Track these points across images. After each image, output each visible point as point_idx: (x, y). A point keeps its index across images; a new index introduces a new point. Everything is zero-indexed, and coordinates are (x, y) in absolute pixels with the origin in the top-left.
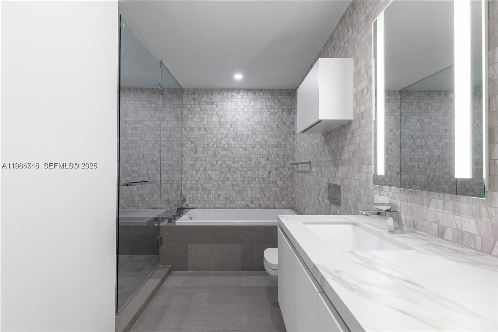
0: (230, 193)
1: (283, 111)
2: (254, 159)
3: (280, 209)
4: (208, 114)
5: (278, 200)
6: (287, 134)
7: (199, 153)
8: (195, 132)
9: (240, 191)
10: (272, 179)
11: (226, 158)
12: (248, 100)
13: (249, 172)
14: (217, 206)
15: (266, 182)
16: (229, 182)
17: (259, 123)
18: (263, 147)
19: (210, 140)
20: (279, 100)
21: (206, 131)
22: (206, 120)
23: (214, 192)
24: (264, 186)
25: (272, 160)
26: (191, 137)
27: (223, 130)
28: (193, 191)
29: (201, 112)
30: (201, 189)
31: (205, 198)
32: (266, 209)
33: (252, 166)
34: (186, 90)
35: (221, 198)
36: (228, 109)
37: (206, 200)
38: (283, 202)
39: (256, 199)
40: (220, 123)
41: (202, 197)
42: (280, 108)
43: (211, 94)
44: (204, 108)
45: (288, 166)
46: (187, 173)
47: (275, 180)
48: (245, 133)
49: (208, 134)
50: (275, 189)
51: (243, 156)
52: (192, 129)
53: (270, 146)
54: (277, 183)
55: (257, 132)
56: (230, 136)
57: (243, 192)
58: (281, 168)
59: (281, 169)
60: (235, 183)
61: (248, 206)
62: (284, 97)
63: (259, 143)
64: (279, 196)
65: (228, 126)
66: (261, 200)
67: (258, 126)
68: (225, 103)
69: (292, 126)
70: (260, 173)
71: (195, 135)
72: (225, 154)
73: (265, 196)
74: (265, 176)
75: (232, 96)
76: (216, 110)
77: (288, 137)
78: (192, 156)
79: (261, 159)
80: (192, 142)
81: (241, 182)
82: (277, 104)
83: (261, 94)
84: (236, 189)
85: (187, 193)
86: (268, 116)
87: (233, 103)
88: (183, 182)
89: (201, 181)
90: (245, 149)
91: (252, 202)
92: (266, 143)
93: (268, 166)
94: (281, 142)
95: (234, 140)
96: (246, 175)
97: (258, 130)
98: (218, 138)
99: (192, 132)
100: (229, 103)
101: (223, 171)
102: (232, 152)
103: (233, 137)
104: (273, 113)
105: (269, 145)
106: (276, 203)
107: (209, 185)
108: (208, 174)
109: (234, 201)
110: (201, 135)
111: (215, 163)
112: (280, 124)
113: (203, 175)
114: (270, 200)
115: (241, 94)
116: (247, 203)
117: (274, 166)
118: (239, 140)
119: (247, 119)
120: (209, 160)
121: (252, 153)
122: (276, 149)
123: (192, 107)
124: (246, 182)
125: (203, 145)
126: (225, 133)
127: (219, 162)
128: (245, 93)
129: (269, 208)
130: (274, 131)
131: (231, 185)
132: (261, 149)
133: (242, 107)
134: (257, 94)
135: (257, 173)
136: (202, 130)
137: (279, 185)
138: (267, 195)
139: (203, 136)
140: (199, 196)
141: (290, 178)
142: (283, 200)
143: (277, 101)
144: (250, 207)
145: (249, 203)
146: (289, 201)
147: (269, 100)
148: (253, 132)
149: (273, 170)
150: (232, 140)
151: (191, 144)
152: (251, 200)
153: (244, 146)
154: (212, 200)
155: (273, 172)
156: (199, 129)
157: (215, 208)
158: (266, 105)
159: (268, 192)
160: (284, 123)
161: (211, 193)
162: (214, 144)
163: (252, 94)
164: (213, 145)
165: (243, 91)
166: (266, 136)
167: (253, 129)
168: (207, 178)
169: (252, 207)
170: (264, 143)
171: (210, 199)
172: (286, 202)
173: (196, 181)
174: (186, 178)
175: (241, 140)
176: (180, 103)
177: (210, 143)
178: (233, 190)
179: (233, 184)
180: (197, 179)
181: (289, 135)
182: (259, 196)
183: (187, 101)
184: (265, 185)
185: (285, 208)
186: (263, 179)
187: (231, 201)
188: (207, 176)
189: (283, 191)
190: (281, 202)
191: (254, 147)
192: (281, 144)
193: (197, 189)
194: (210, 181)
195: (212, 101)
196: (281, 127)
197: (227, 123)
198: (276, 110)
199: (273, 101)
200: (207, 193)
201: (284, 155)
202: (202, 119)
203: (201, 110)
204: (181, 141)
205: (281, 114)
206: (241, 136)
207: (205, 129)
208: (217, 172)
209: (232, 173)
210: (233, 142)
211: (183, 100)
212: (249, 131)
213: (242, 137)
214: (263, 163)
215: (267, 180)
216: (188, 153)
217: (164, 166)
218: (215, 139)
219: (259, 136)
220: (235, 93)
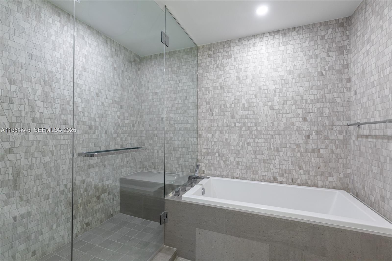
0: (252, 162)
1: (329, 50)
2: (284, 120)
3: (325, 188)
4: (224, 70)
5: (322, 175)
6: (336, 82)
7: (215, 115)
8: (210, 91)
9: (264, 160)
10: (311, 145)
11: (246, 120)
12: (275, 45)
13: (277, 136)
14: (235, 175)
15: (302, 149)
16: (250, 148)
17: (291, 72)
18: (297, 103)
19: (227, 99)
20: (323, 37)
21: (222, 90)
22: (222, 77)
23: (232, 159)
24: (299, 155)
25: (311, 120)
26: (206, 97)
27: (243, 86)
28: (208, 156)
29: (217, 69)
30: (217, 155)
31: (222, 165)
32: (303, 185)
33: (281, 128)
34: (201, 47)
35: (240, 167)
36: (248, 61)
37: (223, 167)
38: (330, 179)
39: (287, 171)
40: (238, 78)
41: (219, 163)
42: (324, 48)
43: (228, 46)
44: (220, 64)
45: (339, 128)
46: (203, 137)
47: (316, 147)
48: (270, 87)
49: (225, 93)
50: (317, 160)
51: (269, 117)
52: (207, 89)
53: (309, 101)
54: (319, 152)
55: (288, 85)
56: (251, 92)
57: (269, 161)
58: (326, 131)
59: (326, 133)
60: (258, 149)
61: (275, 180)
62: (330, 31)
63: (290, 98)
64: (322, 169)
65: (249, 81)
66: (294, 172)
67: (290, 77)
68: (244, 54)
69: (346, 70)
70: (293, 137)
71: (210, 95)
72: (246, 115)
73: (301, 168)
74: (301, 142)
75: (253, 44)
76: (234, 63)
77: (338, 86)
78: (208, 118)
79: (295, 119)
80: (208, 103)
81: (266, 148)
82: (319, 43)
83: (294, 33)
84: (259, 157)
85: (202, 158)
86: (305, 62)
87: (255, 52)
88: (199, 147)
89: (217, 146)
90: (272, 108)
91: (281, 175)
92: (302, 97)
93: (305, 128)
94: (326, 95)
95: (256, 97)
96: (272, 140)
97: (290, 82)
98: (236, 96)
99: (208, 92)
100: (250, 53)
101: (243, 135)
102: (254, 112)
103: (255, 94)
104: (313, 56)
105: (306, 101)
106: (319, 179)
107: (227, 151)
108: (225, 138)
109: (257, 172)
110: (217, 94)
111: (233, 125)
112: (325, 70)
113: (220, 139)
114: (309, 174)
115: (265, 39)
116: (274, 176)
117: (315, 128)
118: (263, 96)
119: (273, 69)
120: (226, 122)
121: (281, 112)
122: (318, 105)
123: (208, 64)
124: (273, 148)
125: (219, 105)
126: (245, 89)
127: (238, 125)
128: (271, 38)
129: (307, 185)
130: (314, 80)
131: (252, 152)
132: (294, 106)
133: (267, 56)
134: (287, 35)
135: (288, 138)
136: (218, 89)
137: (324, 155)
138: (304, 167)
139: (219, 96)
140: (216, 162)
141: (342, 146)
142: (330, 175)
143: (319, 39)
144: (279, 180)
145: (277, 175)
146: (341, 178)
147: (306, 40)
148: (282, 84)
149: (314, 133)
150: (254, 97)
151: (207, 105)
152: (280, 172)
153: (270, 104)
154: (229, 167)
155: (314, 136)
156: (215, 88)
157: (233, 178)
158: (302, 47)
159: (305, 163)
160: (331, 68)
161: (228, 159)
162: (232, 103)
163: (281, 37)
164: (231, 105)
165: (268, 35)
166: (301, 89)
167: (283, 81)
168: (224, 142)
169: (281, 181)
170: (299, 98)
171: (228, 167)
172: (335, 179)
173: (212, 146)
174: (201, 142)
175: (266, 97)
176: (195, 62)
177: (227, 103)
178: (256, 157)
179: (256, 151)
180: (213, 143)
181: (340, 85)
182: (291, 168)
183: (202, 59)
184: (301, 154)
185: (334, 188)
186: (298, 145)
187: (253, 171)
188: (224, 141)
189: (330, 164)
190: (327, 178)
191: (284, 104)
192: (325, 98)
193: (213, 155)
194: (228, 146)
195: (230, 54)
196: (326, 73)
197: (248, 78)
198: (317, 52)
199: (312, 40)
200: (224, 159)
201: (331, 113)
202: (219, 77)
203: (217, 66)
204: (197, 103)
205: (325, 55)
206: (266, 91)
207: (222, 88)
208: (236, 136)
209: (254, 137)
210: (255, 100)
211: (198, 59)
212: (276, 84)
213: (267, 93)
214: (298, 124)
215: (304, 147)
216: (203, 115)
217: (180, 130)
218: (233, 98)
219: (291, 90)
220: (257, 40)
